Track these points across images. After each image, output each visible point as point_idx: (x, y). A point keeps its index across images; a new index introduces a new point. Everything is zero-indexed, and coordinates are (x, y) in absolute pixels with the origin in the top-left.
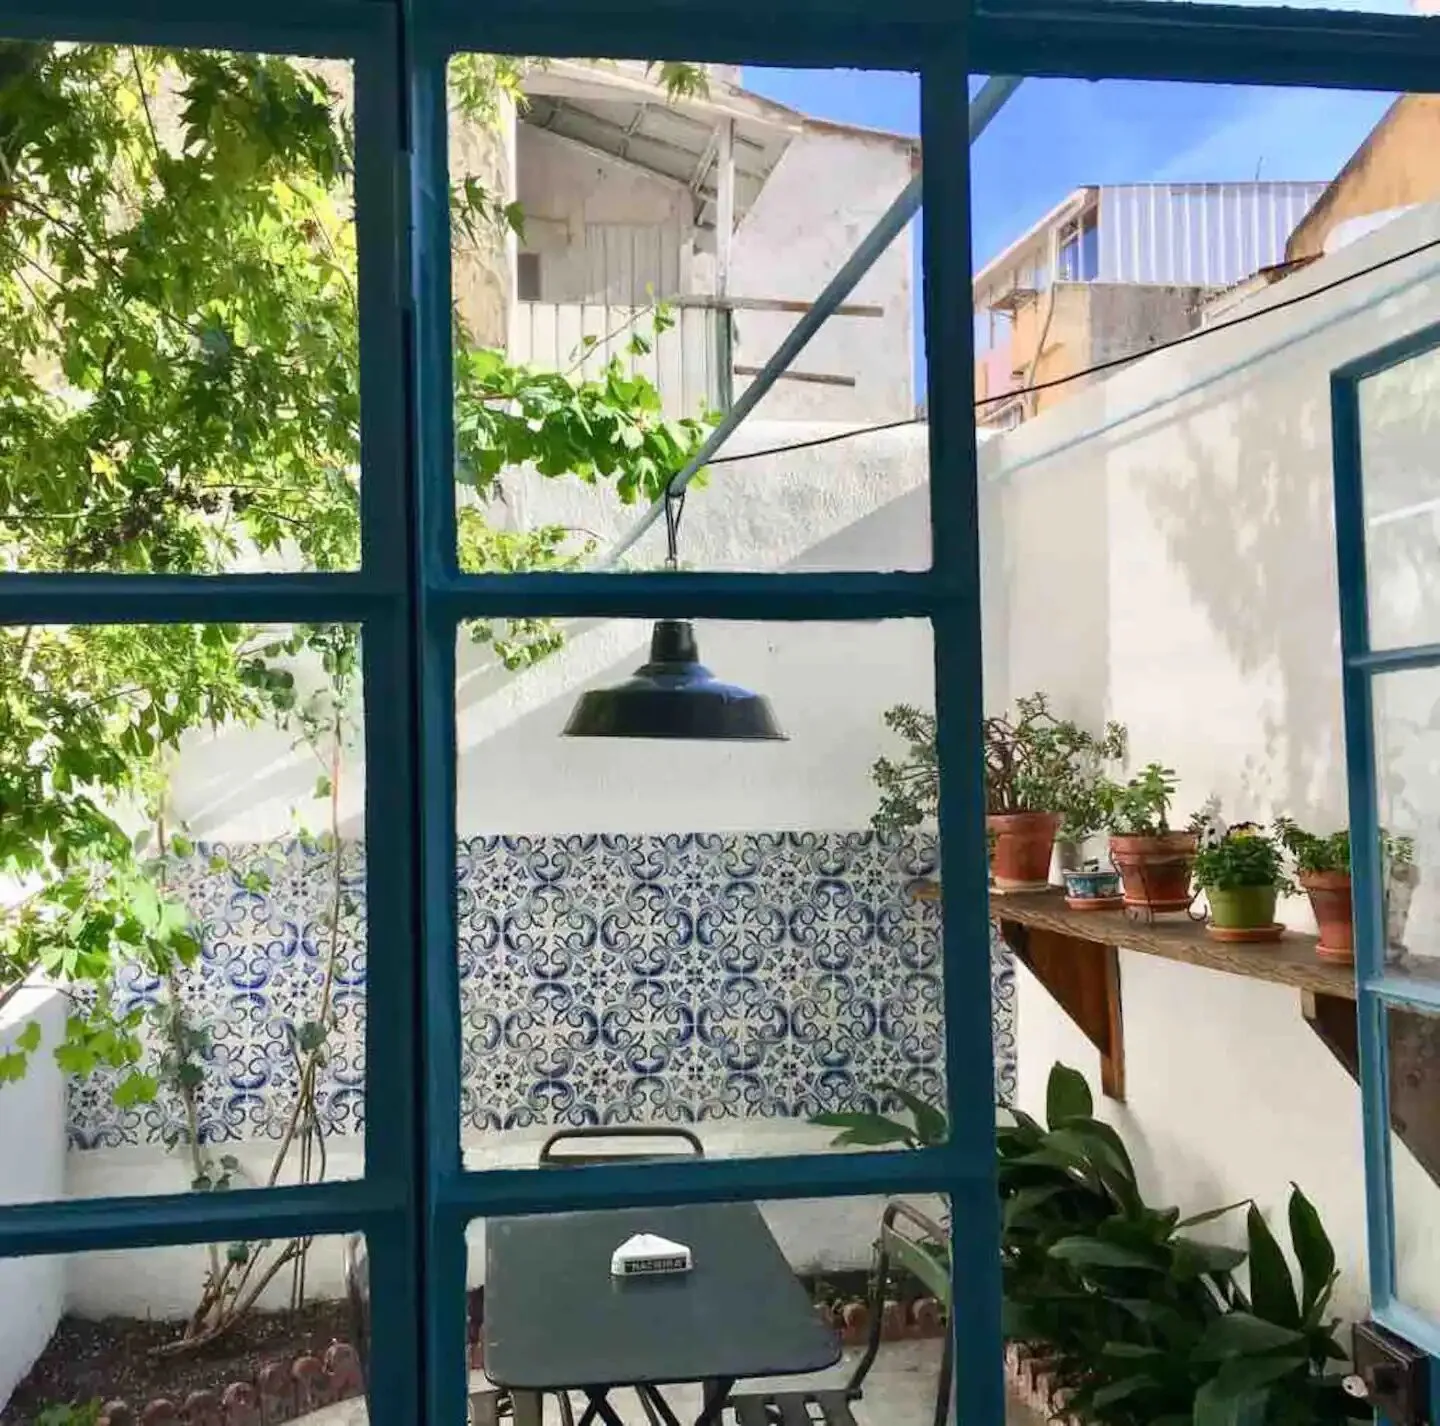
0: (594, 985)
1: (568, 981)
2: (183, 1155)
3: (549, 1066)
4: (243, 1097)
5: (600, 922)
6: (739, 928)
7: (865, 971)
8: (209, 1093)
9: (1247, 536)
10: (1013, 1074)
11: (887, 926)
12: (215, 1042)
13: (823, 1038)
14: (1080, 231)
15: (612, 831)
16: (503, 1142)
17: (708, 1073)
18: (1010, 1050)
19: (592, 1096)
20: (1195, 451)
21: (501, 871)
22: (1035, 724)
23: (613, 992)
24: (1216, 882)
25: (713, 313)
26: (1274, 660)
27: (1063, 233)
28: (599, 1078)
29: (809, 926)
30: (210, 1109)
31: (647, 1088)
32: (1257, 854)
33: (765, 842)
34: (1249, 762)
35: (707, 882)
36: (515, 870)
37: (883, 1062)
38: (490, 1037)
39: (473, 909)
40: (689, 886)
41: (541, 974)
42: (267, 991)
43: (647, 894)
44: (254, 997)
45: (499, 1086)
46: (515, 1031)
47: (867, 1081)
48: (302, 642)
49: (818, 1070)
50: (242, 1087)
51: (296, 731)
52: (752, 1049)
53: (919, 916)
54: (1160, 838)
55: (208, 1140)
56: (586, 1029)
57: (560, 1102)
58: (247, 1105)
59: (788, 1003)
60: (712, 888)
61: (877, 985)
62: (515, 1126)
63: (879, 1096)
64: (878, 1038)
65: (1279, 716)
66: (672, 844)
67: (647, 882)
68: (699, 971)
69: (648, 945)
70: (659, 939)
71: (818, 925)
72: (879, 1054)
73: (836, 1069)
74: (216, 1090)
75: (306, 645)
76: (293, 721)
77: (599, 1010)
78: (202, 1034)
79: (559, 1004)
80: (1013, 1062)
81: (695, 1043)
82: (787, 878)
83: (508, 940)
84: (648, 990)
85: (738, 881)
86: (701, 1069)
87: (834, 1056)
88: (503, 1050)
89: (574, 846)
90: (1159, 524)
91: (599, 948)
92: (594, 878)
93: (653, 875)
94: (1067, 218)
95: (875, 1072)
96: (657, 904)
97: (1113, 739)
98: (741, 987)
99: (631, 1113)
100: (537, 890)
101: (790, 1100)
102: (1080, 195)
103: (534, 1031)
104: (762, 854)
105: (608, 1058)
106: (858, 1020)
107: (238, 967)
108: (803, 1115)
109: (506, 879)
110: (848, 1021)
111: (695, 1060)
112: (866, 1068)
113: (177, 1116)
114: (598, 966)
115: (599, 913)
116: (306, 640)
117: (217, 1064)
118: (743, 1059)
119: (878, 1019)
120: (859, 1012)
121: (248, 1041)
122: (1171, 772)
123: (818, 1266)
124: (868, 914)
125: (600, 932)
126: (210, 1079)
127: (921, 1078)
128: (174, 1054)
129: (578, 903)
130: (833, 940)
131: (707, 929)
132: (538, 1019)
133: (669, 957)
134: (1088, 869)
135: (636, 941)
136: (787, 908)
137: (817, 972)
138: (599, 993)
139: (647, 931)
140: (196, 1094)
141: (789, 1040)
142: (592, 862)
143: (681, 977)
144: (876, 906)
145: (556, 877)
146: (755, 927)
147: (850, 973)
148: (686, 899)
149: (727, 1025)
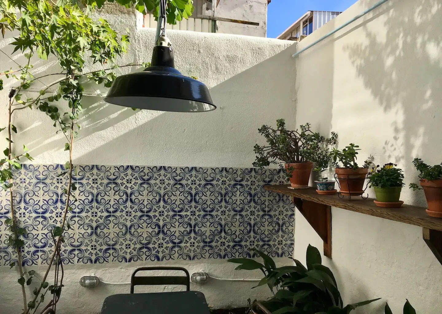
0: (160, 215)
1: (151, 214)
2: (16, 270)
3: (144, 242)
4: (38, 251)
5: (162, 194)
6: (208, 198)
7: (248, 213)
8: (26, 249)
9: (389, 61)
10: (293, 246)
11: (256, 198)
12: (29, 232)
13: (234, 234)
14: (308, 23)
15: (167, 165)
16: (128, 266)
17: (196, 244)
18: (292, 238)
19: (158, 252)
20: (369, 35)
21: (130, 177)
22: (307, 133)
23: (166, 218)
24: (380, 185)
25: (211, 21)
26: (399, 105)
27: (304, 23)
28: (160, 246)
29: (230, 198)
30: (26, 254)
31: (176, 249)
32: (395, 175)
33: (217, 171)
34: (386, 143)
35: (198, 182)
36: (134, 177)
37: (253, 242)
38: (124, 232)
39: (120, 189)
40: (192, 184)
41: (142, 211)
42: (47, 215)
43: (178, 186)
44: (43, 217)
45: (127, 248)
46: (133, 230)
47: (248, 248)
48: (61, 96)
49: (232, 244)
50: (38, 248)
51: (58, 127)
52: (211, 237)
53: (267, 196)
54: (354, 169)
55: (26, 265)
56: (157, 230)
57: (147, 253)
58: (40, 254)
59: (223, 223)
60: (199, 185)
61: (252, 217)
62: (132, 261)
63: (252, 253)
64: (252, 234)
65: (400, 126)
66: (187, 170)
67: (178, 182)
68: (194, 212)
69: (178, 203)
70: (181, 201)
71: (233, 198)
72: (252, 239)
73: (238, 244)
74: (29, 248)
75: (62, 97)
76: (58, 123)
77: (161, 223)
78: (24, 229)
79: (148, 221)
80: (293, 242)
81: (193, 235)
82: (224, 182)
83: (131, 200)
84: (177, 217)
85: (208, 183)
86: (194, 243)
87: (237, 239)
88: (128, 236)
89: (155, 169)
90: (353, 63)
91: (162, 203)
92: (161, 180)
93: (180, 180)
94: (305, 19)
95: (251, 245)
96: (181, 190)
97: (333, 138)
98: (208, 217)
99: (171, 257)
100: (141, 184)
101: (223, 253)
102: (308, 13)
103: (139, 230)
104: (216, 174)
105: (163, 239)
106: (246, 228)
107: (37, 207)
108: (227, 258)
109: (131, 180)
110: (242, 228)
111: (192, 240)
112: (248, 243)
113: (14, 257)
114: (161, 209)
115: (162, 192)
116: (62, 96)
117: (29, 240)
118: (208, 240)
119: (252, 228)
120: (246, 226)
121: (40, 232)
122: (358, 146)
123: (229, 306)
124: (250, 194)
125: (162, 198)
126: (26, 245)
127: (266, 247)
128: (13, 236)
129: (155, 188)
130: (238, 203)
131: (197, 198)
132: (141, 226)
133: (184, 207)
134: (324, 181)
135: (174, 201)
136: (223, 192)
137: (232, 213)
138: (161, 218)
139: (178, 198)
140: (22, 249)
141: (223, 234)
142: (160, 175)
143: (189, 213)
144: (253, 192)
145: (148, 180)
146: (213, 198)
147: (244, 213)
148: (191, 188)
149: (203, 229)
